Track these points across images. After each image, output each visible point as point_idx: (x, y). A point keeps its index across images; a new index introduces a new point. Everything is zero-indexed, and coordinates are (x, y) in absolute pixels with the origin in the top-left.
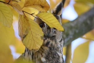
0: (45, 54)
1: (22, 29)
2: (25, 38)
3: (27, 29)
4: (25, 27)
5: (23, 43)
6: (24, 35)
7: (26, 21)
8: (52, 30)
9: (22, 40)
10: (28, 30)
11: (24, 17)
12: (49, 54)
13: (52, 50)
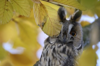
0: (64, 62)
1: (40, 17)
2: (44, 26)
3: (45, 17)
4: (43, 15)
5: (43, 31)
6: (43, 23)
7: (43, 9)
8: (69, 36)
9: (42, 29)
10: (47, 17)
11: (40, 5)
12: (67, 62)
13: (71, 58)
